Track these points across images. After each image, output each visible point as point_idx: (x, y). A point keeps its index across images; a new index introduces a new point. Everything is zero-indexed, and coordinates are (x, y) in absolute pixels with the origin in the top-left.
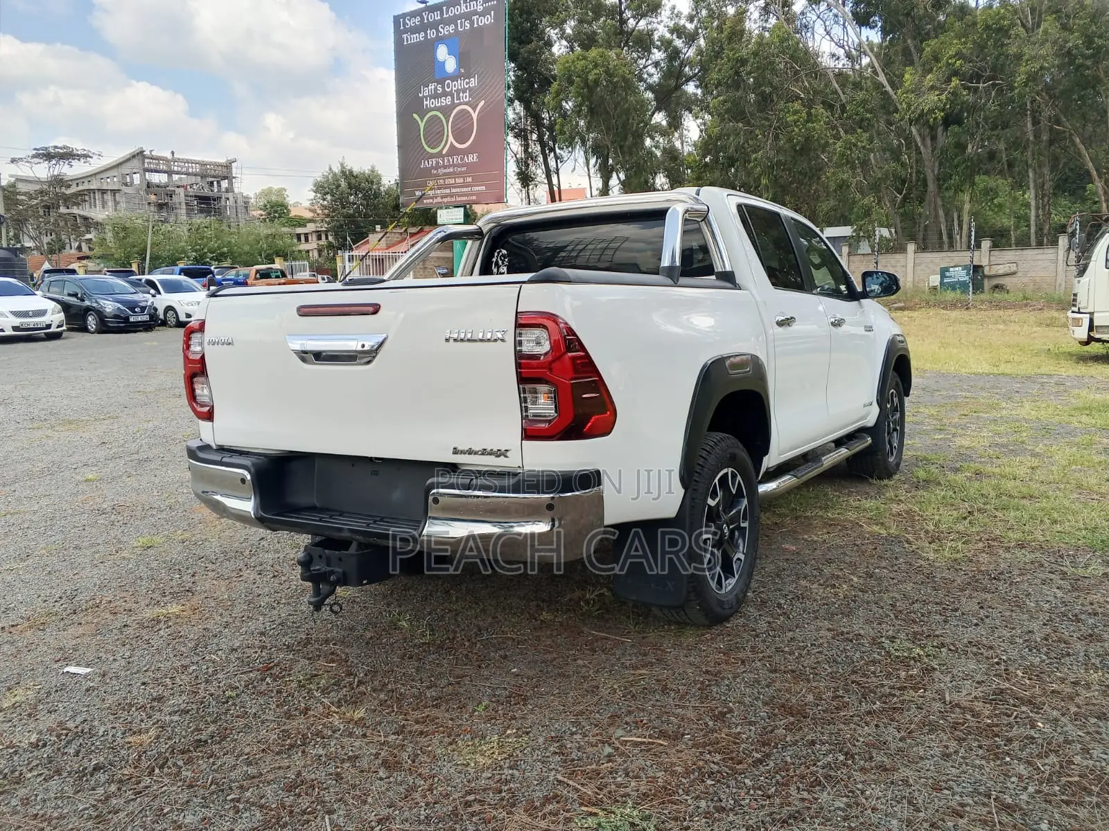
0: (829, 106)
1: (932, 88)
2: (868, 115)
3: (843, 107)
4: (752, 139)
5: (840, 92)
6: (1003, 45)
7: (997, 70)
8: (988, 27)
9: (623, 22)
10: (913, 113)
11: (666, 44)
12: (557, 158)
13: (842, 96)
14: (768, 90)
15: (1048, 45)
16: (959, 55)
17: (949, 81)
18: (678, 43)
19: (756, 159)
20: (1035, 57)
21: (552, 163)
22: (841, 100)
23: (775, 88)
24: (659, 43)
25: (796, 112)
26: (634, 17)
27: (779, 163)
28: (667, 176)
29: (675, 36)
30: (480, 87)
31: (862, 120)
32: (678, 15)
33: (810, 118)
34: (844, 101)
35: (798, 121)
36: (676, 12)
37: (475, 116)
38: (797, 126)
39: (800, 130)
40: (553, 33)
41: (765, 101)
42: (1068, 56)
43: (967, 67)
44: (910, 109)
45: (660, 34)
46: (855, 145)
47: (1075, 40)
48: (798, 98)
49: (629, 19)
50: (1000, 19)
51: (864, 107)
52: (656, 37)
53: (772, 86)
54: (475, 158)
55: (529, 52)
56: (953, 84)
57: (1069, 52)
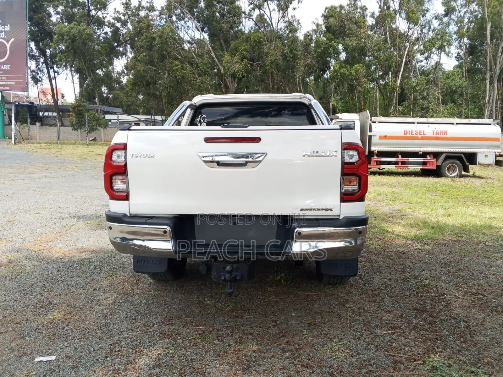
0: (191, 64)
1: (237, 62)
2: (208, 70)
3: (197, 64)
4: (158, 74)
5: (196, 58)
6: (261, 49)
7: (260, 58)
8: (255, 41)
9: (89, 11)
10: (230, 71)
11: (111, 25)
12: (55, 72)
13: (197, 60)
14: (165, 53)
15: (278, 50)
16: (245, 50)
17: (242, 60)
18: (118, 25)
19: (160, 83)
20: (274, 55)
21: (52, 74)
22: (196, 62)
23: (168, 53)
24: (107, 24)
25: (177, 65)
26: (95, 10)
27: (170, 86)
28: (107, 87)
29: (116, 22)
30: (11, 31)
31: (206, 71)
32: (118, 12)
33: (183, 68)
34: (198, 62)
35: (178, 69)
36: (117, 11)
37: (8, 46)
38: (178, 71)
39: (179, 73)
40: (51, 10)
41: (163, 58)
42: (284, 56)
43: (249, 55)
44: (229, 69)
45: (108, 20)
46: (205, 82)
47: (286, 50)
48: (178, 59)
49: (92, 10)
50: (259, 38)
51: (206, 66)
52: (106, 20)
53: (167, 51)
54: (8, 67)
55: (39, 18)
56: (244, 61)
57: (285, 55)
